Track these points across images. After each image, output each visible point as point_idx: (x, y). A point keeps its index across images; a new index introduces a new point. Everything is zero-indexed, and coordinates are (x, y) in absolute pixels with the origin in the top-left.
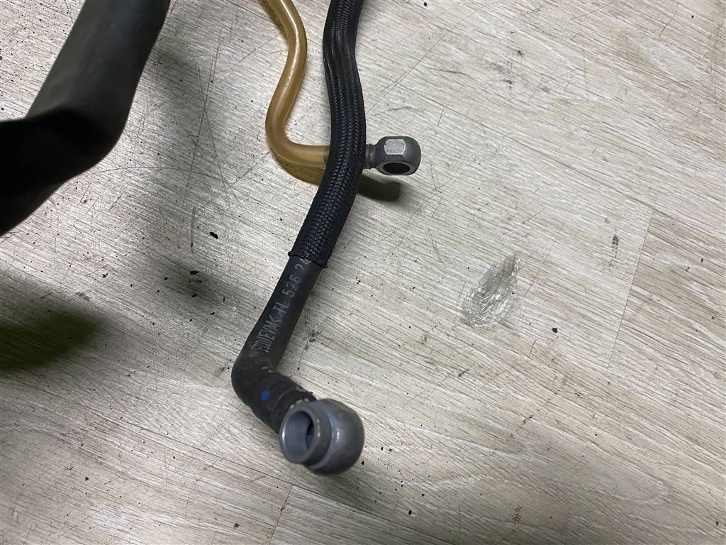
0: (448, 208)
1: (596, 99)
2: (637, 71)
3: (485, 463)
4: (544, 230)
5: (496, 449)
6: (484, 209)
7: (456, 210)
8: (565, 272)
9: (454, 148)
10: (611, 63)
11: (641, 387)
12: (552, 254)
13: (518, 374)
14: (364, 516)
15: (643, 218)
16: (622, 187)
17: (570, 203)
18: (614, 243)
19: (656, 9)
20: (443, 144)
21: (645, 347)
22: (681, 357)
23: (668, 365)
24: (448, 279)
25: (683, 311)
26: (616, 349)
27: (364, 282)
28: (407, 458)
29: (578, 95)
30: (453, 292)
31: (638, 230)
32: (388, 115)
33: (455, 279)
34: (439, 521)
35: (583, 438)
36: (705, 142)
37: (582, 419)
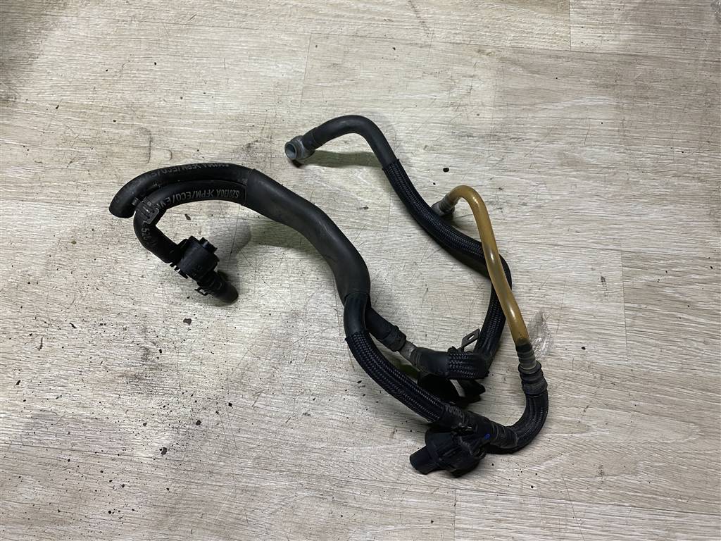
1: (558, 197)
2: (578, 171)
3: (569, 444)
4: (554, 289)
5: (573, 433)
8: (577, 310)
10: (560, 172)
11: (655, 366)
12: (564, 302)
13: (569, 382)
14: (503, 496)
15: (616, 259)
16: (595, 245)
17: (564, 267)
18: (602, 281)
19: (577, 128)
21: (648, 340)
22: (675, 339)
23: (668, 346)
25: (666, 308)
26: (629, 347)
29: (546, 199)
31: (615, 268)
34: (552, 488)
35: (627, 410)
36: (640, 197)
37: (622, 398)
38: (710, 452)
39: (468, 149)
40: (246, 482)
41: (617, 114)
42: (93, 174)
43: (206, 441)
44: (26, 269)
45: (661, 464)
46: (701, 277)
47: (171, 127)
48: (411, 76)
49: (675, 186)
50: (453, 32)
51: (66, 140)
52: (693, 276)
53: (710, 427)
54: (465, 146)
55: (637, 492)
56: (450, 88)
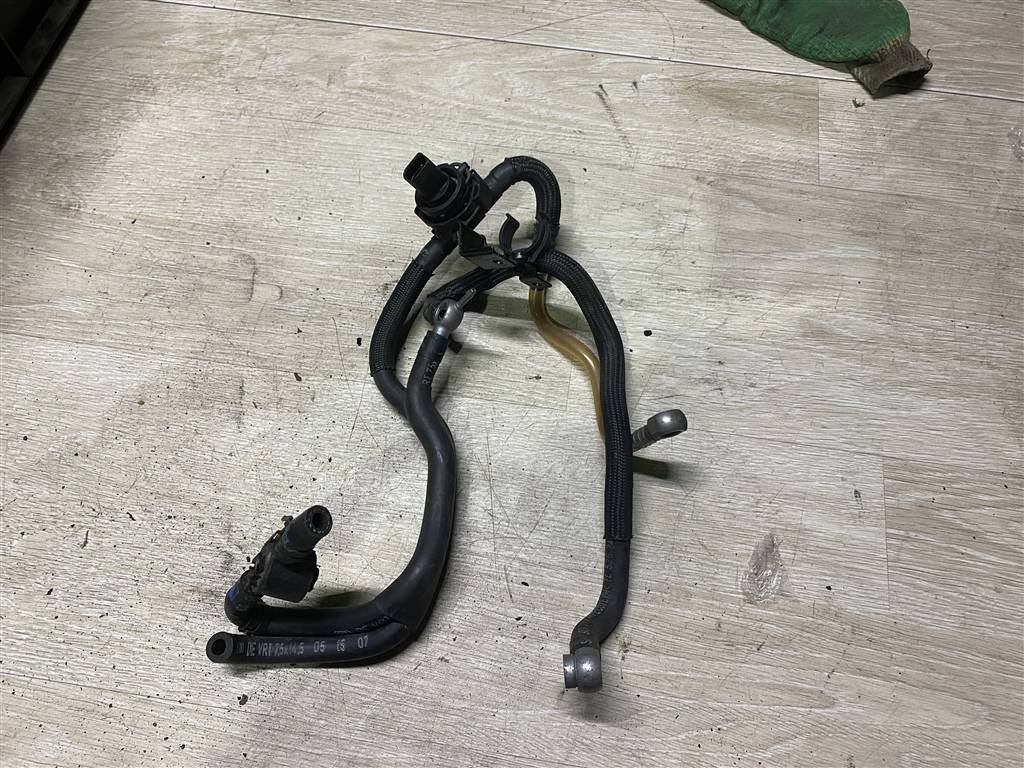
0: (702, 508)
1: (798, 379)
2: (826, 344)
3: (805, 722)
4: (790, 504)
5: (811, 707)
6: (733, 501)
7: (710, 508)
8: (821, 535)
10: (801, 345)
11: (927, 618)
12: (803, 522)
13: (809, 635)
15: (876, 467)
16: (848, 446)
17: (806, 474)
18: (856, 497)
19: (825, 288)
21: (917, 582)
22: (955, 582)
23: (945, 592)
24: (722, 568)
25: (942, 539)
26: (891, 590)
27: (653, 590)
28: (735, 733)
29: (780, 381)
30: (730, 578)
31: (874, 478)
33: (728, 566)
35: (888, 678)
36: (909, 384)
37: (882, 661)
38: (1001, 745)
39: (678, 307)
40: (354, 751)
41: (880, 272)
42: (175, 312)
43: (302, 689)
44: (74, 435)
45: (934, 759)
46: (992, 498)
47: (283, 256)
48: (605, 206)
49: (958, 372)
50: (664, 151)
51: (141, 266)
52: (981, 497)
53: (1002, 710)
54: (674, 303)
56: (657, 226)
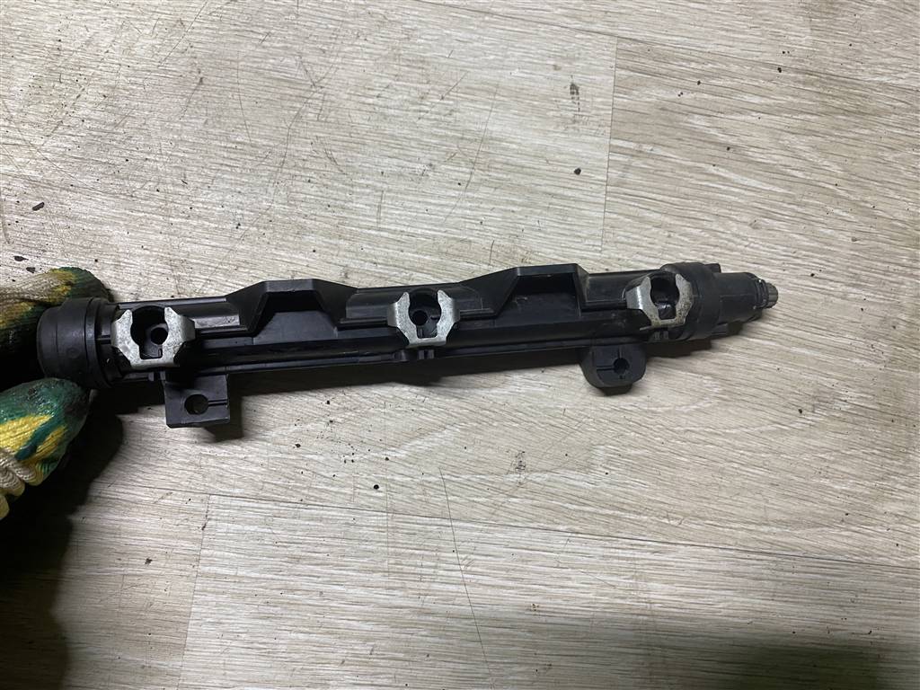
0: (336, 104)
3: (462, 408)
4: (472, 101)
6: (385, 94)
7: (347, 105)
8: (514, 146)
9: (327, 28)
12: (490, 128)
14: (313, 511)
15: (606, 52)
16: (568, 20)
17: (500, 58)
18: (573, 93)
20: (310, 28)
21: (647, 214)
22: (699, 214)
23: (683, 228)
24: (358, 193)
25: (689, 155)
26: (607, 225)
27: (245, 224)
28: (355, 426)
30: (368, 208)
31: (602, 68)
32: (228, 10)
33: (368, 191)
34: (417, 494)
38: (734, 431)
45: (639, 452)
46: (763, 100)
52: (747, 98)
53: (740, 385)
55: (585, 504)
